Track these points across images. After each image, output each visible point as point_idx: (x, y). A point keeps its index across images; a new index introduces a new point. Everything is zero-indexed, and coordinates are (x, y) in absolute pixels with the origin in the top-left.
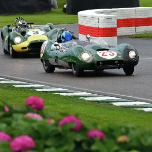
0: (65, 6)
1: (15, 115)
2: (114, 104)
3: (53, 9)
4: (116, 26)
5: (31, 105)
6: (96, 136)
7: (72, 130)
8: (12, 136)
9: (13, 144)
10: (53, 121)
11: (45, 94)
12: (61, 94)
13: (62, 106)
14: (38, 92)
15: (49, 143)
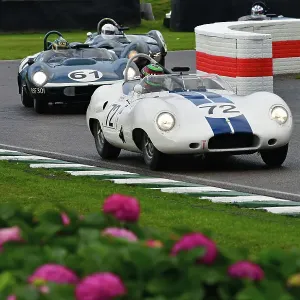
0: (168, 15)
1: (82, 232)
2: (269, 209)
3: (143, 21)
4: (270, 55)
5: (114, 212)
6: (245, 274)
7: (199, 262)
8: (79, 274)
9: (81, 288)
10: (158, 245)
11: (131, 190)
12: (164, 190)
13: (167, 214)
14: (117, 185)
15: (152, 287)
